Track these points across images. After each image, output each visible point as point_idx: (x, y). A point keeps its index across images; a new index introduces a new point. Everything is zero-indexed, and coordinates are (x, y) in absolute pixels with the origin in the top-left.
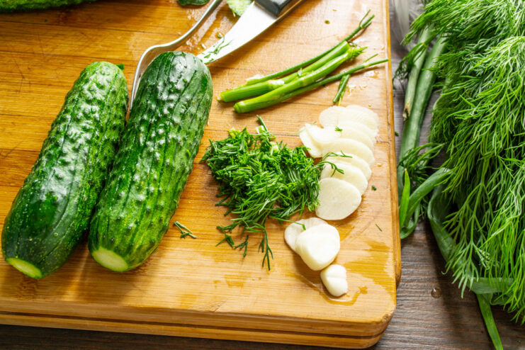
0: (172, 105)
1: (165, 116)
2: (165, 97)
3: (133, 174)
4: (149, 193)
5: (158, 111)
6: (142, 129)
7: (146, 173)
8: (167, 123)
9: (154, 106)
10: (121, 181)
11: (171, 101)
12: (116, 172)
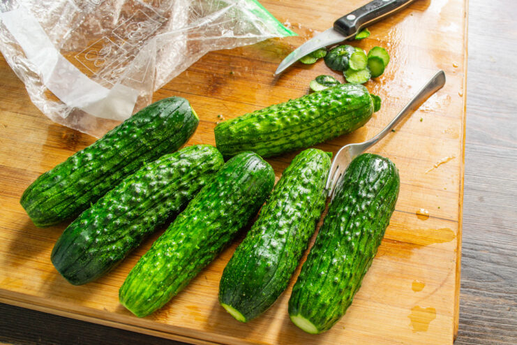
0: (369, 203)
1: (363, 211)
2: (364, 194)
3: (332, 258)
4: (343, 276)
5: (357, 206)
6: (343, 219)
7: (343, 259)
8: (364, 217)
9: (354, 201)
10: (322, 261)
11: (369, 199)
12: (318, 252)
